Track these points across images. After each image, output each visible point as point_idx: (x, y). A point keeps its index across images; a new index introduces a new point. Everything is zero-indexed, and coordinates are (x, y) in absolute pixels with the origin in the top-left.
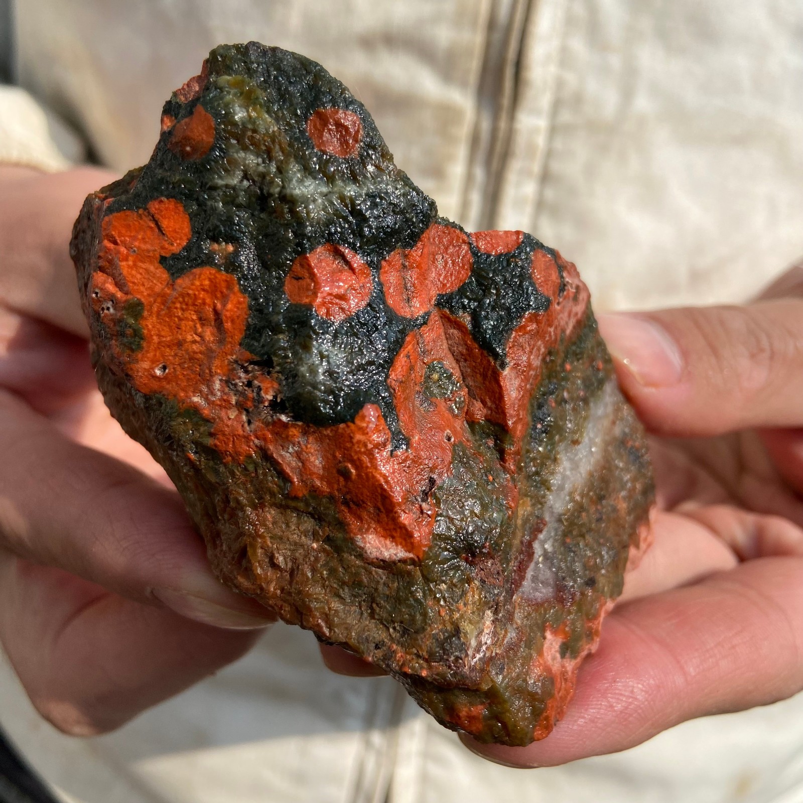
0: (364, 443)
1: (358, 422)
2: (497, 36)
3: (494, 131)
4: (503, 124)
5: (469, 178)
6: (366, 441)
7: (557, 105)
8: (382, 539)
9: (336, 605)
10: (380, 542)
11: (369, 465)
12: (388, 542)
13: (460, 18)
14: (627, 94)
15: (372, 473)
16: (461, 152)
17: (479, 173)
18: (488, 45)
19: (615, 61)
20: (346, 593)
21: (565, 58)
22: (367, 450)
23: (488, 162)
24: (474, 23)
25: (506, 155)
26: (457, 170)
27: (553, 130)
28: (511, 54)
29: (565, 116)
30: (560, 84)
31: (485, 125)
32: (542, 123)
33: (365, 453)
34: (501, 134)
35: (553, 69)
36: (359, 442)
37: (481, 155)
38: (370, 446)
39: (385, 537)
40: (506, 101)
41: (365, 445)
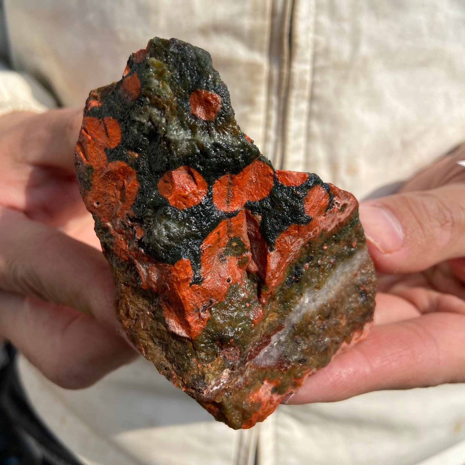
0: (177, 277)
1: (176, 266)
2: (277, 20)
3: (280, 75)
4: (285, 71)
5: (269, 103)
6: (178, 276)
7: (315, 56)
8: (177, 323)
9: (151, 343)
10: (176, 324)
11: (176, 288)
12: (179, 326)
13: (255, 12)
14: (356, 45)
15: (177, 292)
16: (263, 89)
17: (274, 99)
18: (272, 26)
19: (347, 27)
20: (156, 340)
21: (318, 28)
22: (177, 281)
23: (279, 93)
24: (263, 14)
25: (289, 88)
26: (262, 99)
27: (314, 71)
28: (286, 30)
29: (321, 62)
30: (316, 44)
31: (275, 72)
32: (308, 67)
33: (175, 282)
34: (285, 76)
35: (311, 35)
36: (174, 276)
37: (274, 89)
38: (179, 280)
39: (179, 324)
40: (286, 57)
41: (177, 278)
